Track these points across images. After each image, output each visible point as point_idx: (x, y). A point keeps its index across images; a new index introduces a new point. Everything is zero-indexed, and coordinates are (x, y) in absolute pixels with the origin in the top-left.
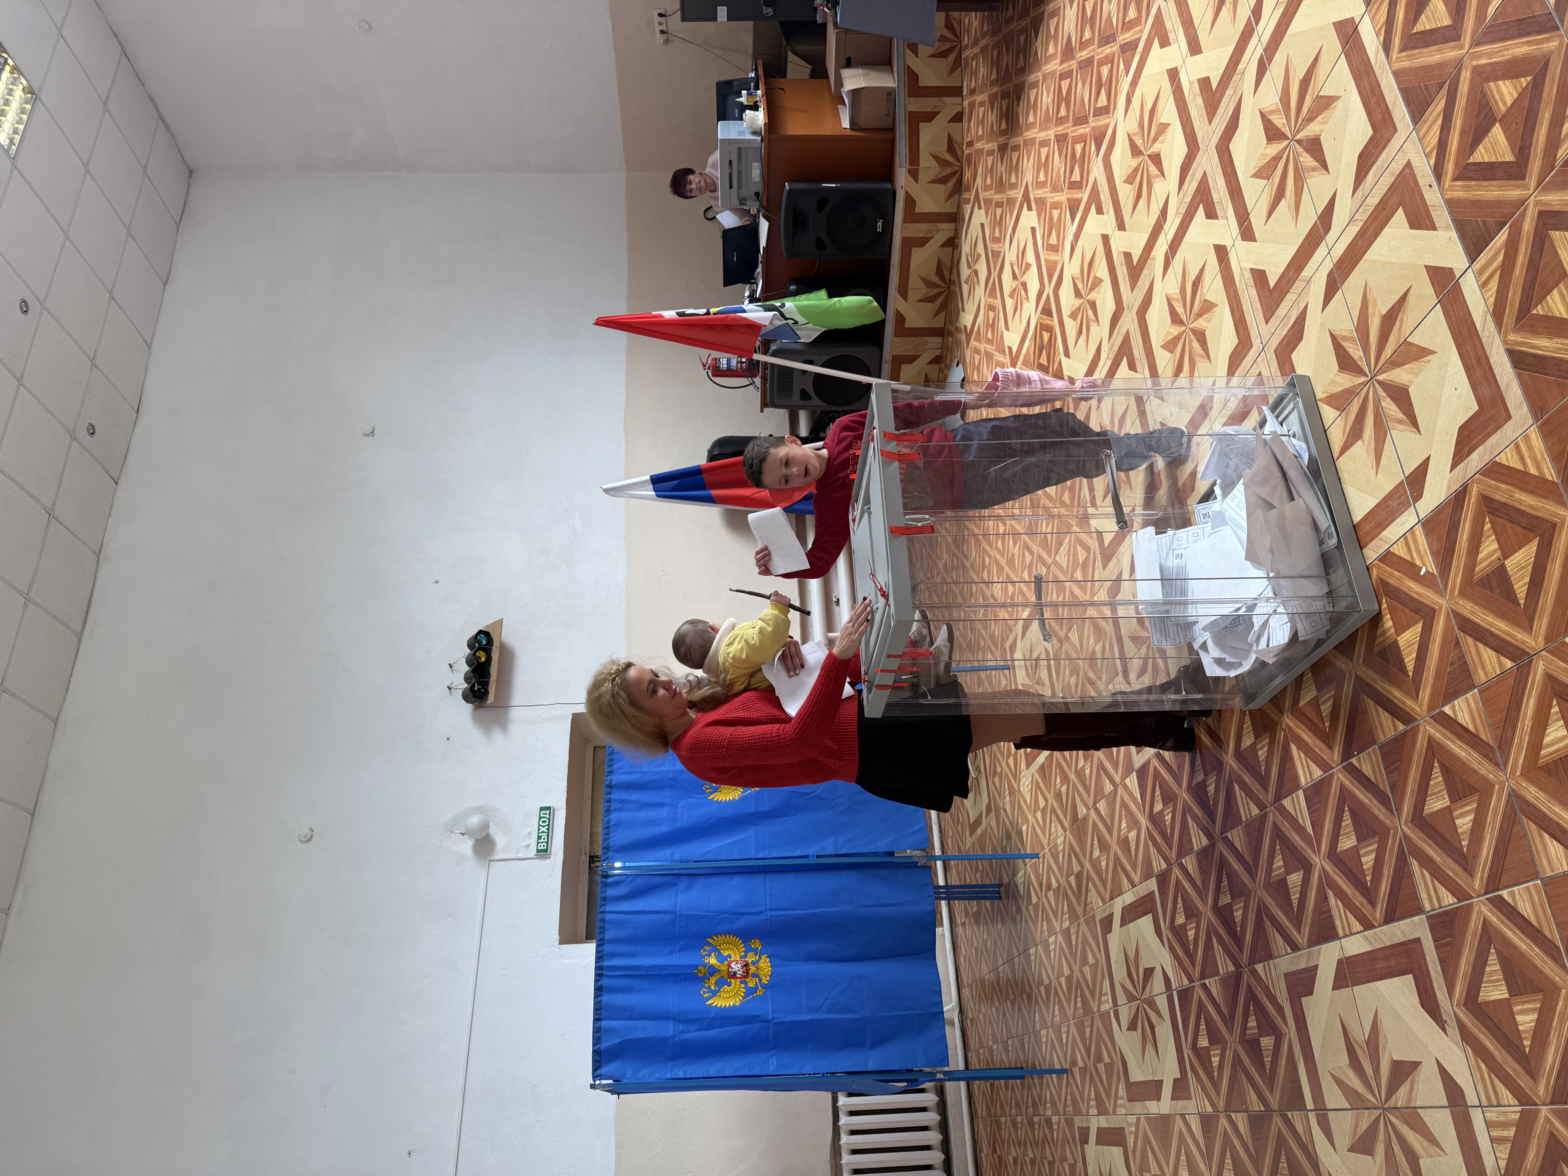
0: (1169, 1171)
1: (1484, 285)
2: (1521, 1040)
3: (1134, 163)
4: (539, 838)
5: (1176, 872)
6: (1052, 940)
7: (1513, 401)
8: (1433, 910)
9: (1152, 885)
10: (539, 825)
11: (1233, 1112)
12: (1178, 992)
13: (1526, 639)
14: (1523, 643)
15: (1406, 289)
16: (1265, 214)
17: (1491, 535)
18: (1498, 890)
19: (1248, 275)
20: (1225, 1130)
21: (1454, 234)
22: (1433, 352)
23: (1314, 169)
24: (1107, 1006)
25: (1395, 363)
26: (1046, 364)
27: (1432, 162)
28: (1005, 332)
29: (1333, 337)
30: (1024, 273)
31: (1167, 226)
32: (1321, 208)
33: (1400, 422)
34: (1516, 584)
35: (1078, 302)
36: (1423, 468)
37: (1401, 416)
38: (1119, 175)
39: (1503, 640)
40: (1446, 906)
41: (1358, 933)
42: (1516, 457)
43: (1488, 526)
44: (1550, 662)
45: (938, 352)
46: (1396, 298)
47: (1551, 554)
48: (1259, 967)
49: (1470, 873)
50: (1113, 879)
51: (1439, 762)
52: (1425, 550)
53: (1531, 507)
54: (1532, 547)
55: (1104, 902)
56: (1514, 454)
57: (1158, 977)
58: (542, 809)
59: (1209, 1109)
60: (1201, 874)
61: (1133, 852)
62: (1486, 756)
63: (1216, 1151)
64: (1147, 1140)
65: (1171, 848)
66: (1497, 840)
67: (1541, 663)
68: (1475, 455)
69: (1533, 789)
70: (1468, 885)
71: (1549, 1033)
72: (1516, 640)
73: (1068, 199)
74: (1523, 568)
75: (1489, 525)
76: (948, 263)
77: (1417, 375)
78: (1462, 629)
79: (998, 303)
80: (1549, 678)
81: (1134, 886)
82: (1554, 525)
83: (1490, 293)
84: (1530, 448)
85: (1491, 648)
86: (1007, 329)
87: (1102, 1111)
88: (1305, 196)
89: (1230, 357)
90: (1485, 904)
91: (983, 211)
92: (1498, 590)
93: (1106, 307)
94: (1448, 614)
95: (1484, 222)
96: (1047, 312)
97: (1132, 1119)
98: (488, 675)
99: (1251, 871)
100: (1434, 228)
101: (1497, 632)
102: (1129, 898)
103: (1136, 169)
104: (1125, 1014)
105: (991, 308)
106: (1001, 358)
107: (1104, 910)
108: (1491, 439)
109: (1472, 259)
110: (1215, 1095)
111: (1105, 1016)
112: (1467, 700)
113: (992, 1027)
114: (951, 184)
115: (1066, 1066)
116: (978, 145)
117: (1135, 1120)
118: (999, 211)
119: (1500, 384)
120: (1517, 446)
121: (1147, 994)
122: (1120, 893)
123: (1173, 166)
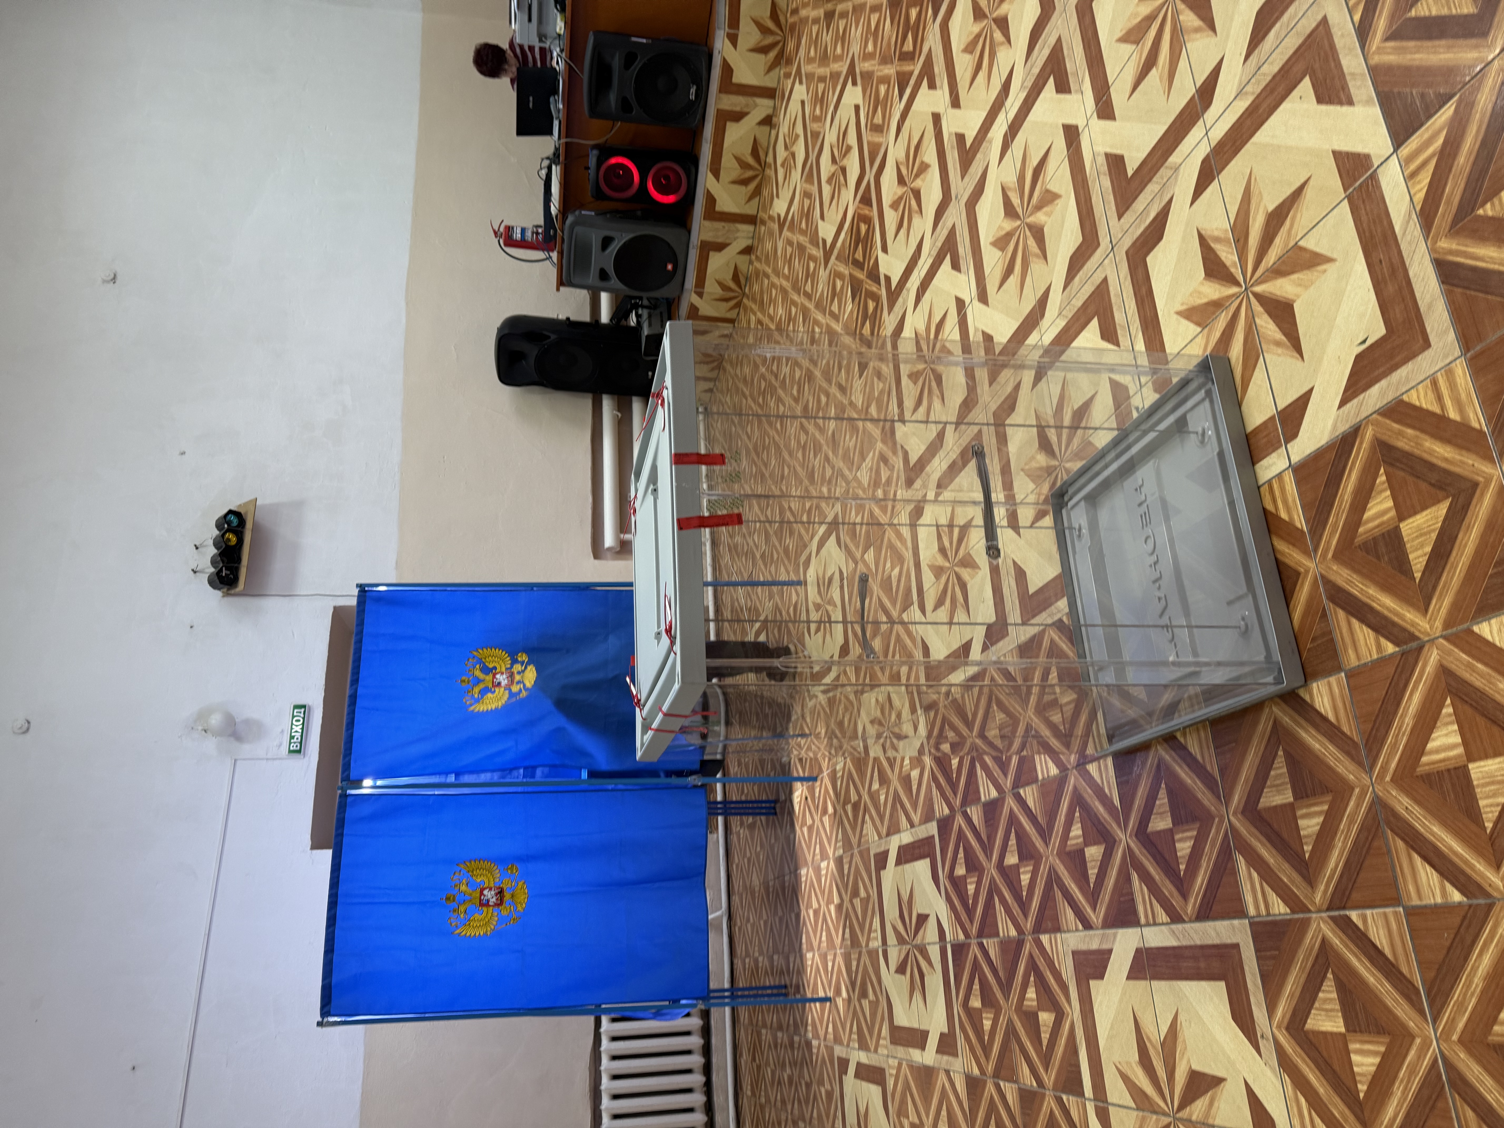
0: (928, 1123)
1: (1411, 178)
2: (1355, 1083)
3: (976, 28)
4: (292, 737)
5: (959, 820)
6: (824, 865)
7: (1436, 325)
8: (1259, 915)
9: (932, 829)
10: (292, 724)
11: (1002, 1080)
12: (952, 946)
13: (1417, 620)
14: (1413, 626)
15: (1302, 181)
16: (1129, 87)
17: (1384, 490)
18: (1344, 908)
19: (1101, 160)
20: (992, 1096)
21: (1376, 111)
22: (1329, 260)
23: (1197, 30)
24: (876, 943)
25: (1279, 271)
26: (861, 259)
27: (1357, 17)
28: (820, 222)
29: (1201, 237)
30: (845, 156)
31: (1008, 103)
32: (1201, 78)
33: (1278, 344)
34: (1411, 552)
35: (900, 191)
36: (1302, 402)
37: (1279, 336)
38: (957, 42)
39: (1386, 618)
40: (1275, 915)
41: (1163, 924)
42: (1431, 395)
43: (1382, 478)
44: (1449, 653)
45: (749, 242)
46: (1288, 191)
47: (1467, 521)
48: (1045, 938)
49: (1311, 882)
50: (891, 815)
51: (1284, 750)
52: (1294, 501)
53: (1446, 460)
54: (1441, 510)
55: (880, 837)
56: (1430, 393)
57: (932, 923)
58: (296, 707)
59: (976, 1071)
60: (986, 827)
61: (914, 791)
62: (1348, 754)
63: (980, 1115)
64: (907, 1085)
65: (955, 794)
66: (1351, 852)
67: (1435, 652)
68: (1375, 390)
69: (1406, 801)
70: (1306, 896)
71: (1392, 1083)
72: (1404, 620)
73: (898, 73)
74: (1425, 534)
75: (1384, 478)
76: (765, 144)
77: (1306, 287)
78: (1332, 599)
79: (814, 189)
80: (1444, 672)
81: (912, 826)
82: (1475, 485)
83: (1418, 187)
84: (1452, 385)
85: (1369, 626)
86: (822, 217)
87: (863, 1046)
88: (1183, 64)
89: (1071, 258)
90: (1325, 922)
91: (804, 86)
92: (1386, 558)
93: (932, 196)
94: (1315, 580)
95: (1423, 96)
96: (866, 200)
97: (894, 1062)
98: (239, 560)
99: (1045, 834)
100: (1350, 102)
101: (1378, 608)
102: (906, 837)
103: (978, 36)
104: (895, 955)
105: (807, 195)
106: (814, 252)
107: (879, 845)
108: (1399, 371)
109: (1398, 142)
110: (984, 1059)
111: (873, 954)
112: (1329, 684)
113: (759, 939)
114: (772, 55)
115: (831, 994)
116: (803, 13)
117: (896, 1064)
118: (821, 86)
119: (1420, 303)
120: (1435, 383)
121: (918, 940)
122: (898, 831)
123: (1021, 31)
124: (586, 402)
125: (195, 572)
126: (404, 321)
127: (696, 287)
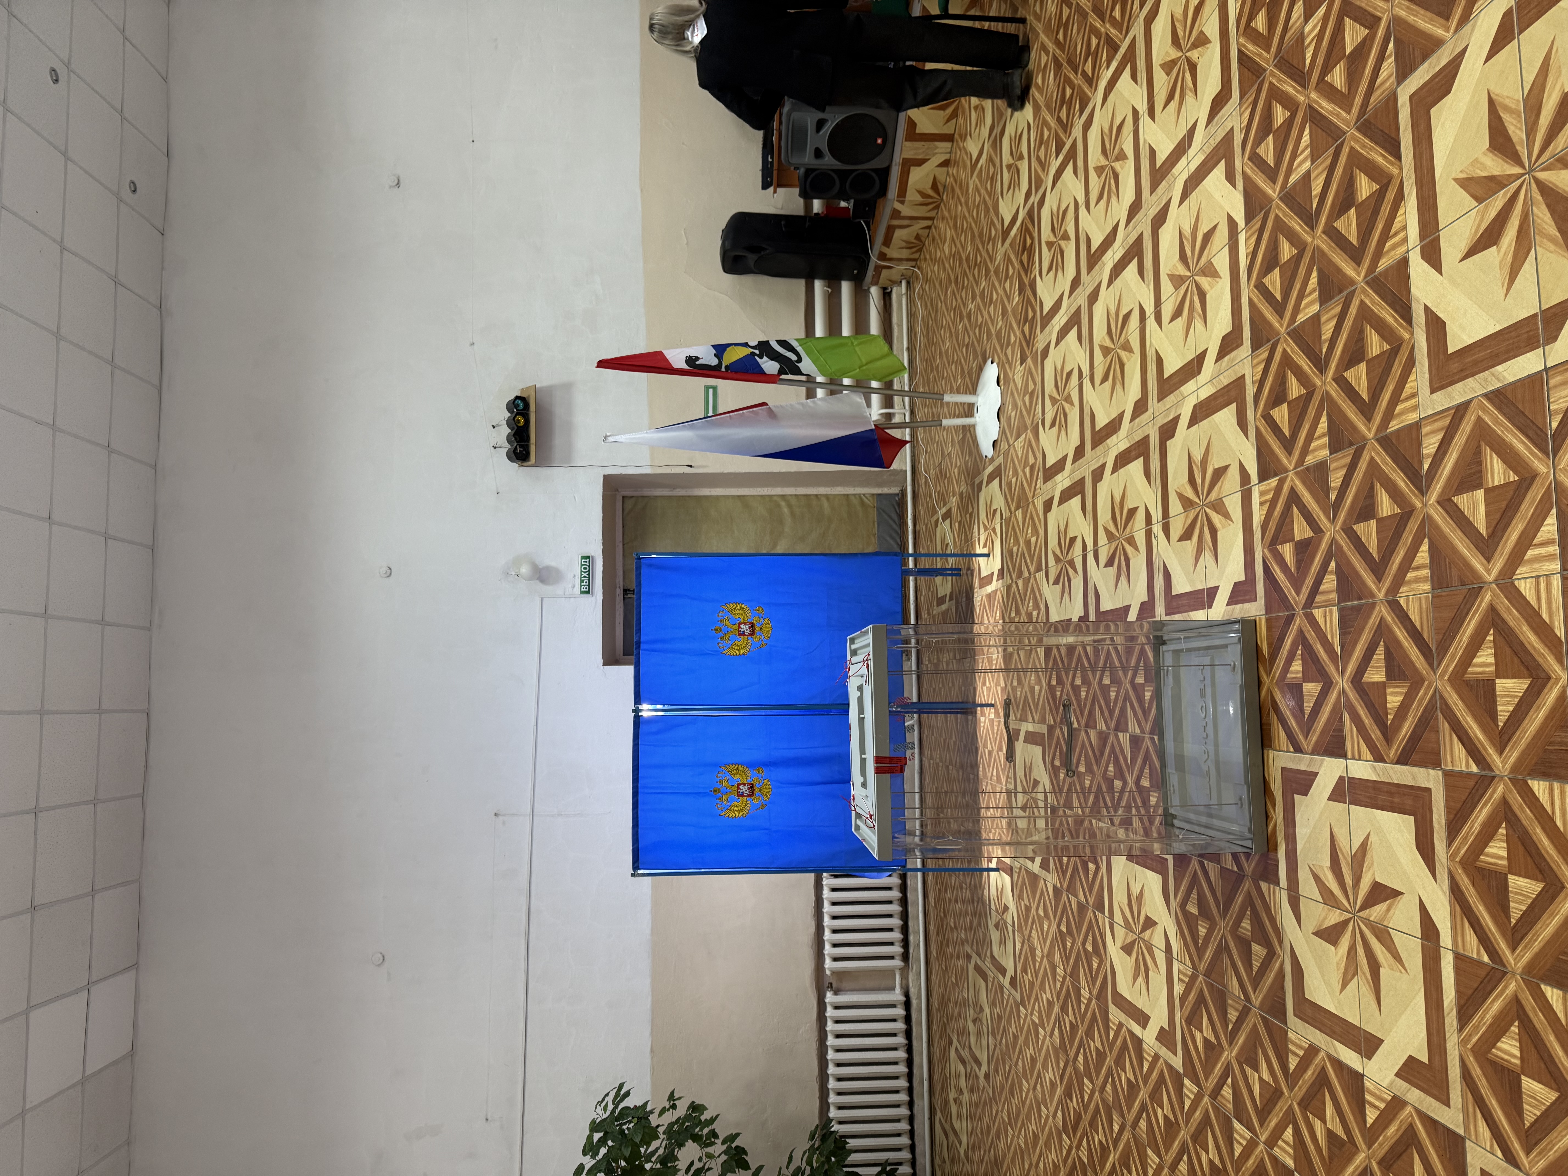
4: (582, 581)
10: (582, 572)
28: (1000, 199)
41: (1367, 760)
45: (947, 157)
58: (583, 557)
98: (528, 439)
124: (800, 284)
125: (495, 448)
126: (640, 208)
127: (898, 197)
